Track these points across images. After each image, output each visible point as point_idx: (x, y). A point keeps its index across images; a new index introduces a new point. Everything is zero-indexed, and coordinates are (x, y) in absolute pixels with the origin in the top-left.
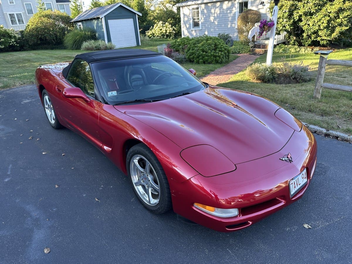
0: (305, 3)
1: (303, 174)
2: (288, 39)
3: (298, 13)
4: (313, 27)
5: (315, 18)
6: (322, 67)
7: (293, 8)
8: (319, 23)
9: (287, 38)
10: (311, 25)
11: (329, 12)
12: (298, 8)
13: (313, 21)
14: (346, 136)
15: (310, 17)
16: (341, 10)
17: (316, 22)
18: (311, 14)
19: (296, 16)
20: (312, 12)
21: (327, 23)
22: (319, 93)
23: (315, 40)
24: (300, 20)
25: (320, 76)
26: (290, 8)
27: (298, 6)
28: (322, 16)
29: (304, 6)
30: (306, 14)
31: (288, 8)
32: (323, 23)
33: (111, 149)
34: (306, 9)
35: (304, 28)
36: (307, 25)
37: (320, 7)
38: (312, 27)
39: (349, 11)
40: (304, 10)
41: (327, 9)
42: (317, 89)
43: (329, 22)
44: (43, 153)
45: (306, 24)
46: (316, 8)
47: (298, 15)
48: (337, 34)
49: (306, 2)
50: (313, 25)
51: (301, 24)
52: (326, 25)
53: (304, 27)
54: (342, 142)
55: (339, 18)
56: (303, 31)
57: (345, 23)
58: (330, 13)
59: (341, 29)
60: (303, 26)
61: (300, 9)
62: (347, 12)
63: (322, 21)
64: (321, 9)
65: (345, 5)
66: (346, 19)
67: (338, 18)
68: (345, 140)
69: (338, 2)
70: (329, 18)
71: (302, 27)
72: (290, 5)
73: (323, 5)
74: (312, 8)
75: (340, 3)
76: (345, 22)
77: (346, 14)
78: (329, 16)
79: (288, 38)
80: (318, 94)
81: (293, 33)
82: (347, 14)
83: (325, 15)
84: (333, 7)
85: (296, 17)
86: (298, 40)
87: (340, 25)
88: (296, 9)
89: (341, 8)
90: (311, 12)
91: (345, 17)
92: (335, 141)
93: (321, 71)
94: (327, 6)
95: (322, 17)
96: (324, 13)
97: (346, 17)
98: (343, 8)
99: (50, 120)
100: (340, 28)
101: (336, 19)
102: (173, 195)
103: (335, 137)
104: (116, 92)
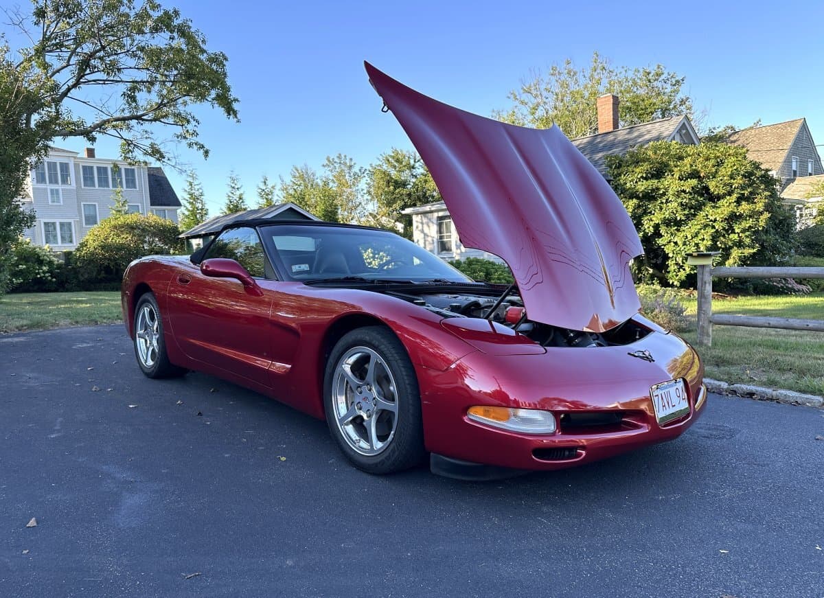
0: (662, 203)
1: (677, 388)
2: (638, 274)
3: (652, 221)
4: (685, 246)
5: (688, 230)
6: (705, 283)
7: (640, 211)
8: (696, 240)
9: (635, 271)
10: (680, 243)
11: (711, 221)
12: (650, 212)
13: (681, 236)
14: (769, 391)
15: (676, 228)
16: (733, 218)
17: (690, 237)
18: (678, 224)
19: (648, 226)
20: (678, 219)
21: (712, 240)
22: (708, 335)
23: (692, 272)
24: (657, 234)
26: (634, 210)
27: (649, 208)
28: (699, 227)
29: (661, 209)
30: (668, 223)
31: (631, 211)
32: (703, 239)
33: (290, 366)
34: (667, 213)
35: (669, 249)
36: (672, 244)
37: (693, 210)
38: (682, 248)
39: (751, 220)
40: (663, 216)
41: (707, 215)
42: (703, 327)
43: (714, 238)
44: (131, 406)
45: (670, 242)
46: (686, 212)
47: (652, 223)
48: (735, 263)
49: (664, 201)
50: (684, 244)
51: (660, 241)
52: (710, 242)
53: (667, 246)
54: (763, 402)
55: (733, 232)
56: (666, 257)
57: (747, 241)
58: (715, 221)
59: (742, 253)
60: (665, 245)
61: (654, 214)
62: (746, 220)
63: (700, 237)
64: (695, 215)
65: (740, 208)
66: (747, 233)
67: (731, 233)
68: (768, 399)
69: (726, 203)
70: (714, 230)
71: (663, 247)
72: (633, 205)
73: (699, 207)
74: (677, 211)
75: (730, 203)
76: (748, 240)
77: (746, 224)
78: (713, 227)
79: (637, 272)
80: (706, 337)
81: (645, 262)
82: (748, 225)
83: (706, 226)
84: (719, 211)
85: (649, 227)
86: (660, 275)
87: (740, 244)
88: (645, 213)
89: (734, 212)
90: (676, 218)
91: (744, 231)
92: (748, 401)
93: (705, 290)
94: (707, 209)
95: (701, 229)
96: (702, 222)
97: (748, 230)
98: (738, 214)
99: (143, 362)
100: (740, 251)
101: (729, 235)
102: (425, 402)
103: (748, 394)
104: (307, 265)
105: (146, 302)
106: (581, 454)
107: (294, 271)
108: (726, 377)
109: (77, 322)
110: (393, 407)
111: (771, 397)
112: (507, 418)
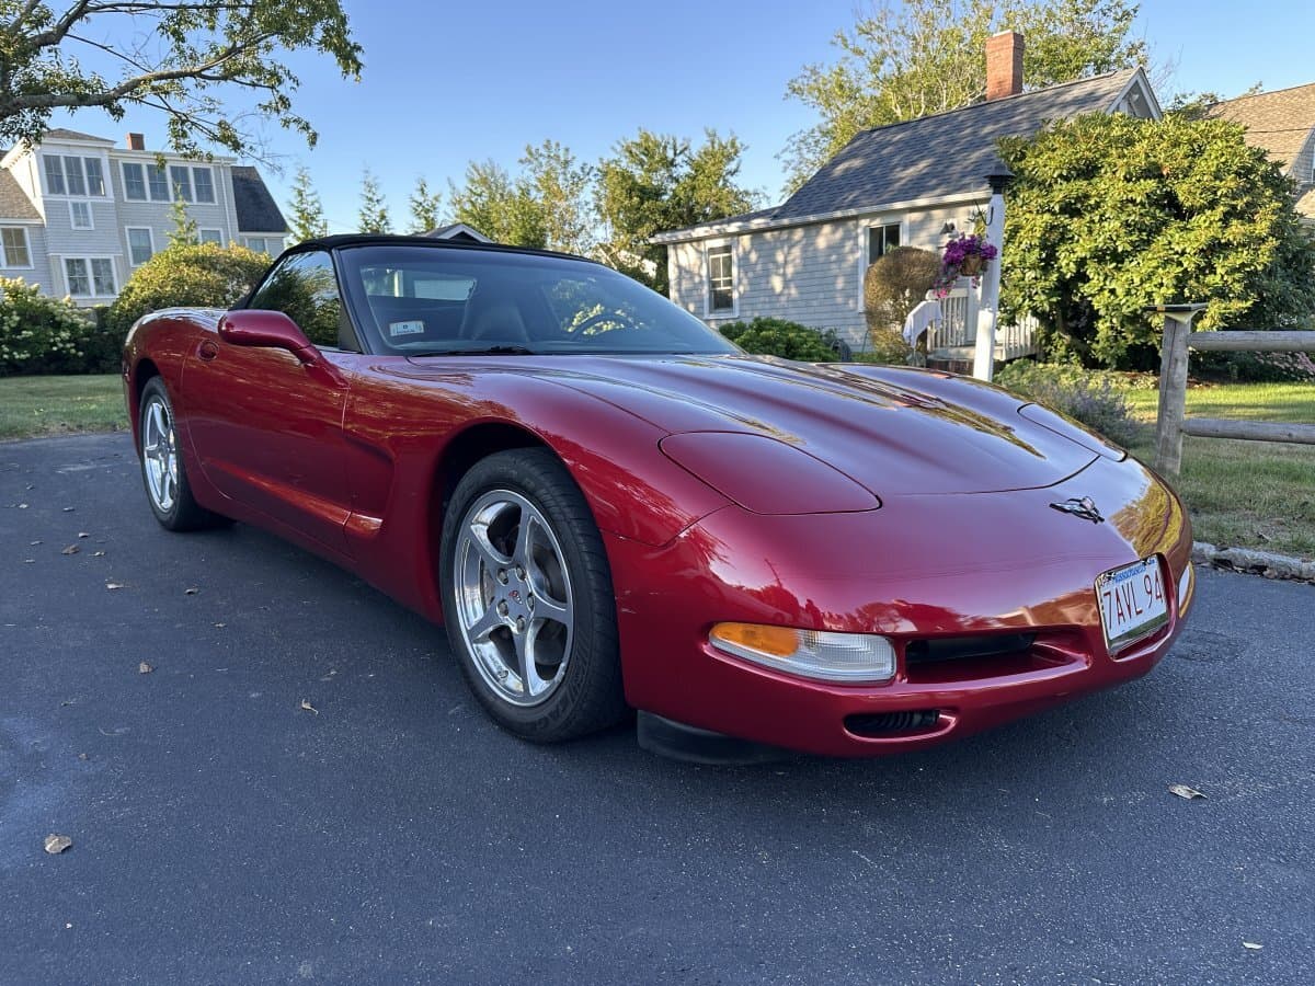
0: (1092, 221)
1: (1147, 576)
2: (1046, 345)
3: (1074, 252)
4: (1128, 298)
5: (1136, 268)
6: (1177, 360)
7: (1055, 236)
8: (1148, 287)
9: (1041, 341)
10: (1120, 291)
11: (1177, 253)
12: (1072, 238)
13: (1124, 278)
14: (1295, 563)
15: (1114, 264)
16: (1215, 248)
17: (1137, 281)
18: (1119, 258)
19: (1066, 263)
20: (1120, 249)
21: (1176, 287)
22: (1175, 454)
23: (1137, 342)
24: (1082, 277)
25: (1169, 392)
26: (1044, 235)
27: (1070, 231)
28: (1154, 264)
29: (1090, 231)
30: (1100, 256)
31: (1039, 235)
32: (1162, 285)
33: (381, 521)
34: (1101, 239)
35: (1098, 304)
36: (1106, 293)
37: (1144, 234)
38: (1124, 301)
39: (1245, 252)
40: (1094, 245)
41: (1170, 243)
42: (1166, 440)
43: (1181, 282)
44: (110, 586)
45: (1102, 289)
46: (1134, 238)
47: (1073, 257)
48: (1214, 325)
49: (1097, 219)
50: (1128, 293)
51: (1086, 289)
52: (1172, 291)
53: (1098, 297)
54: (1284, 583)
55: (1213, 271)
56: (1095, 316)
57: (1238, 287)
58: (1183, 253)
59: (1225, 309)
60: (1093, 296)
61: (1078, 241)
62: (1237, 252)
63: (1156, 280)
64: (1148, 242)
65: (1228, 231)
66: (1237, 276)
67: (1210, 273)
68: (1293, 577)
69: (1205, 221)
70: (1180, 269)
71: (1090, 299)
72: (1043, 225)
73: (1156, 230)
74: (1118, 236)
75: (1211, 223)
76: (1237, 285)
77: (1235, 259)
78: (1180, 264)
79: (1043, 342)
80: (1171, 459)
81: (1059, 322)
82: (1239, 262)
83: (1167, 262)
84: (1191, 236)
85: (1068, 265)
86: (1081, 346)
87: (1222, 293)
88: (1063, 239)
89: (1217, 239)
90: (1116, 249)
91: (1234, 270)
92: (1256, 581)
93: (1174, 373)
94: (1171, 232)
95: (1157, 268)
96: (1162, 254)
97: (1238, 270)
98: (1223, 241)
99: (157, 500)
100: (1223, 306)
101: (1205, 275)
102: (624, 610)
103: (1254, 567)
104: (421, 324)
105: (153, 393)
106: (947, 723)
107: (392, 335)
108: (1214, 535)
109: (80, 427)
110: (564, 613)
111: (1297, 574)
112: (793, 649)
